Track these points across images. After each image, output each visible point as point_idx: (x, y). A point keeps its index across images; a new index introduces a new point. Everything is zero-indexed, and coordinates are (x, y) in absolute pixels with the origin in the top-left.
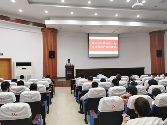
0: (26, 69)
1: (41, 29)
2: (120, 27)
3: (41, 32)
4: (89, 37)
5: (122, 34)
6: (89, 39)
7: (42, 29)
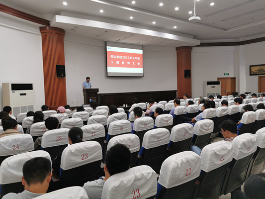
0: (25, 94)
1: (40, 27)
2: (153, 37)
3: (40, 33)
4: (107, 47)
5: (148, 46)
6: (108, 50)
7: (41, 29)
